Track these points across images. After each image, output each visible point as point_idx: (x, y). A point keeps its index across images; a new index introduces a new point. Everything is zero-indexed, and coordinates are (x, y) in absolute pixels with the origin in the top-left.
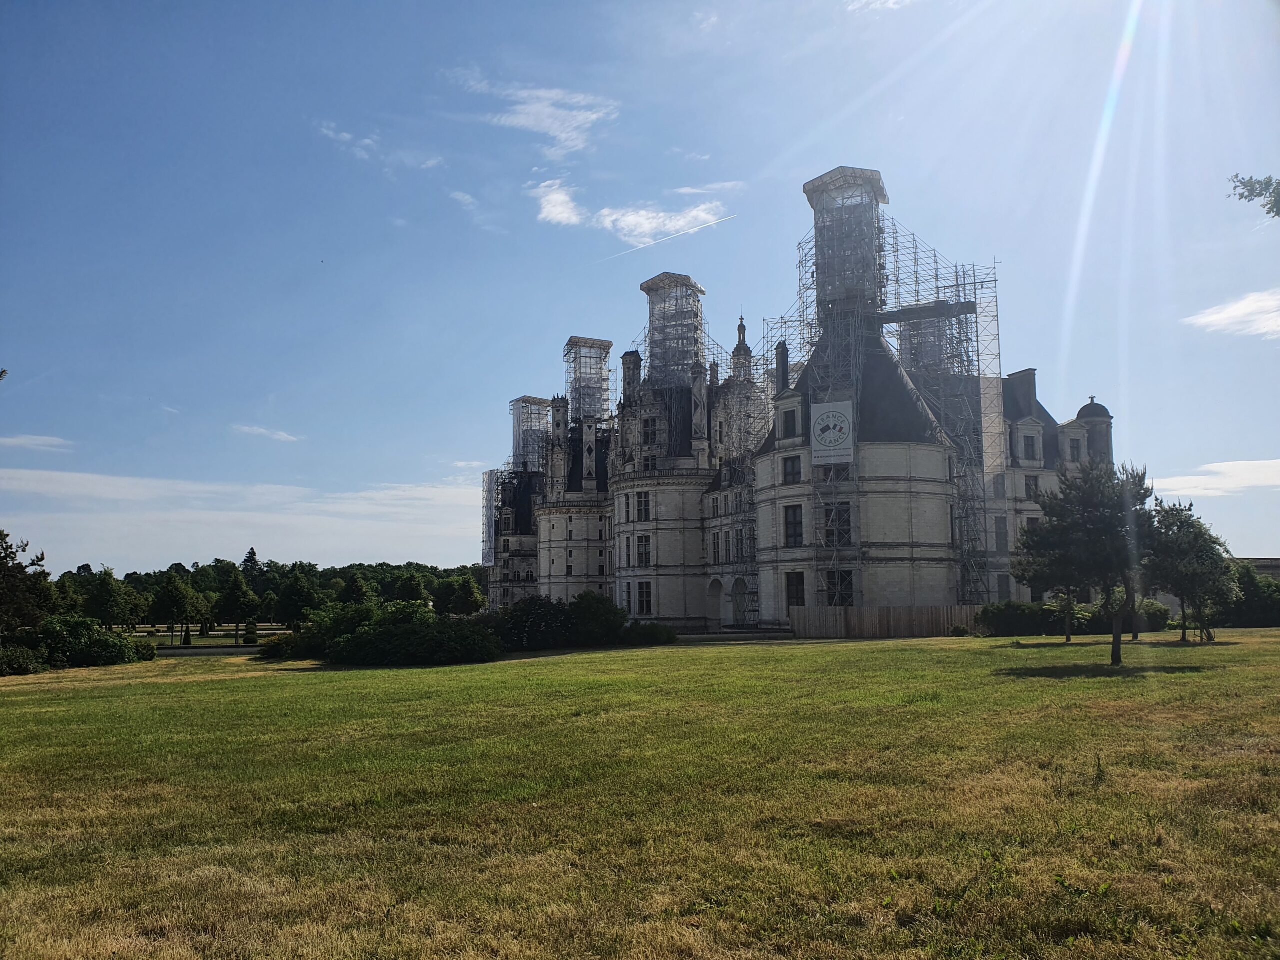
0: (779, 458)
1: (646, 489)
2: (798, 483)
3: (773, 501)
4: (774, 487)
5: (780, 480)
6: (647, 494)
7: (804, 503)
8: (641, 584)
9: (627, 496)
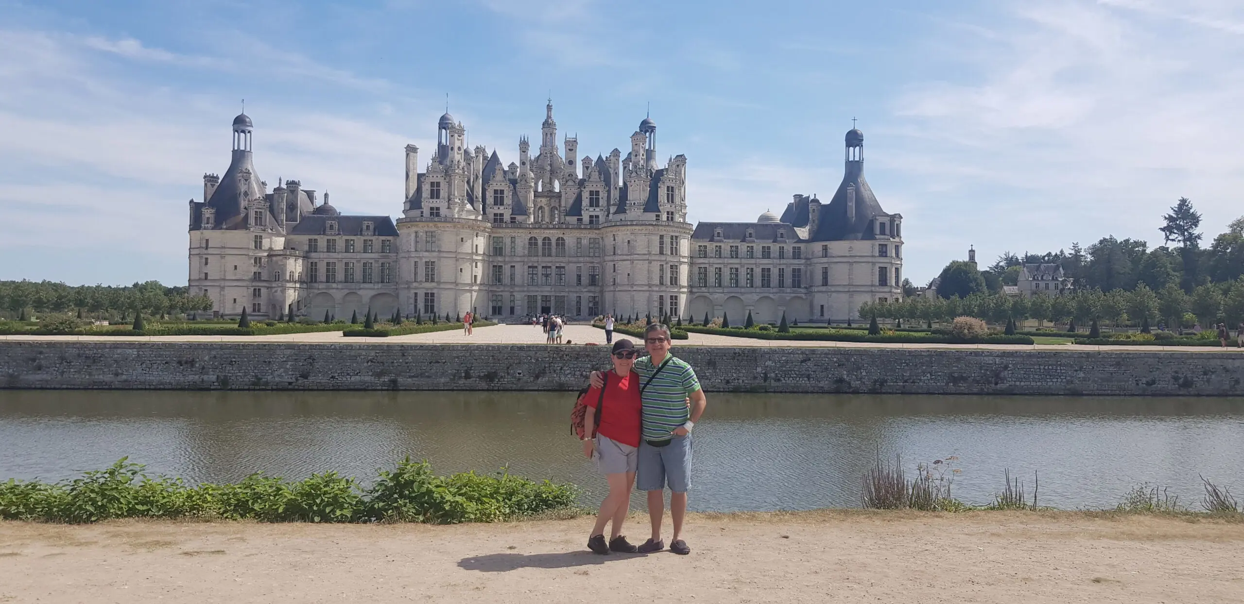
0: (877, 243)
1: (677, 234)
2: (886, 256)
3: (874, 263)
4: (873, 256)
5: (877, 254)
6: (677, 237)
7: (888, 266)
8: (671, 297)
9: (662, 237)
